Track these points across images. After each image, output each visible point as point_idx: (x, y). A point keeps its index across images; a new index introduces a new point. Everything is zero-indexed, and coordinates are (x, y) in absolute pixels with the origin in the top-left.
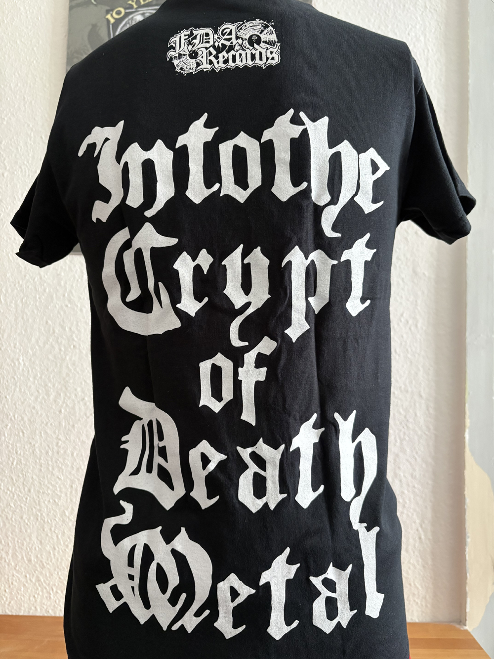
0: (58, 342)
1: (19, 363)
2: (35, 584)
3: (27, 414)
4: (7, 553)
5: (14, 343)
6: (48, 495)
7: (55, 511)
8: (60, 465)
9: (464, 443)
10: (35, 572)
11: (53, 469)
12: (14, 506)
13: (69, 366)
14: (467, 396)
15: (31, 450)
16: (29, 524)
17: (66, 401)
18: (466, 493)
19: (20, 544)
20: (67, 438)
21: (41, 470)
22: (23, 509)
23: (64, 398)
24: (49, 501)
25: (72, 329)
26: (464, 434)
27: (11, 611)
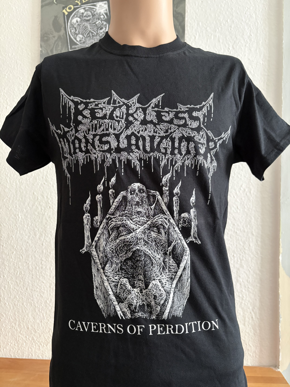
0: (40, 204)
1: (19, 217)
2: (31, 341)
3: (24, 246)
4: (15, 324)
5: (15, 205)
6: (37, 291)
7: (41, 301)
8: (44, 275)
9: (279, 262)
10: (31, 335)
11: (39, 277)
12: (19, 297)
13: (47, 218)
14: (281, 235)
15: (27, 267)
16: (27, 307)
17: (45, 238)
18: (280, 292)
19: (22, 319)
20: (47, 260)
21: (33, 278)
22: (24, 300)
23: (45, 237)
24: (38, 295)
25: (48, 197)
26: (279, 257)
27: (19, 356)
